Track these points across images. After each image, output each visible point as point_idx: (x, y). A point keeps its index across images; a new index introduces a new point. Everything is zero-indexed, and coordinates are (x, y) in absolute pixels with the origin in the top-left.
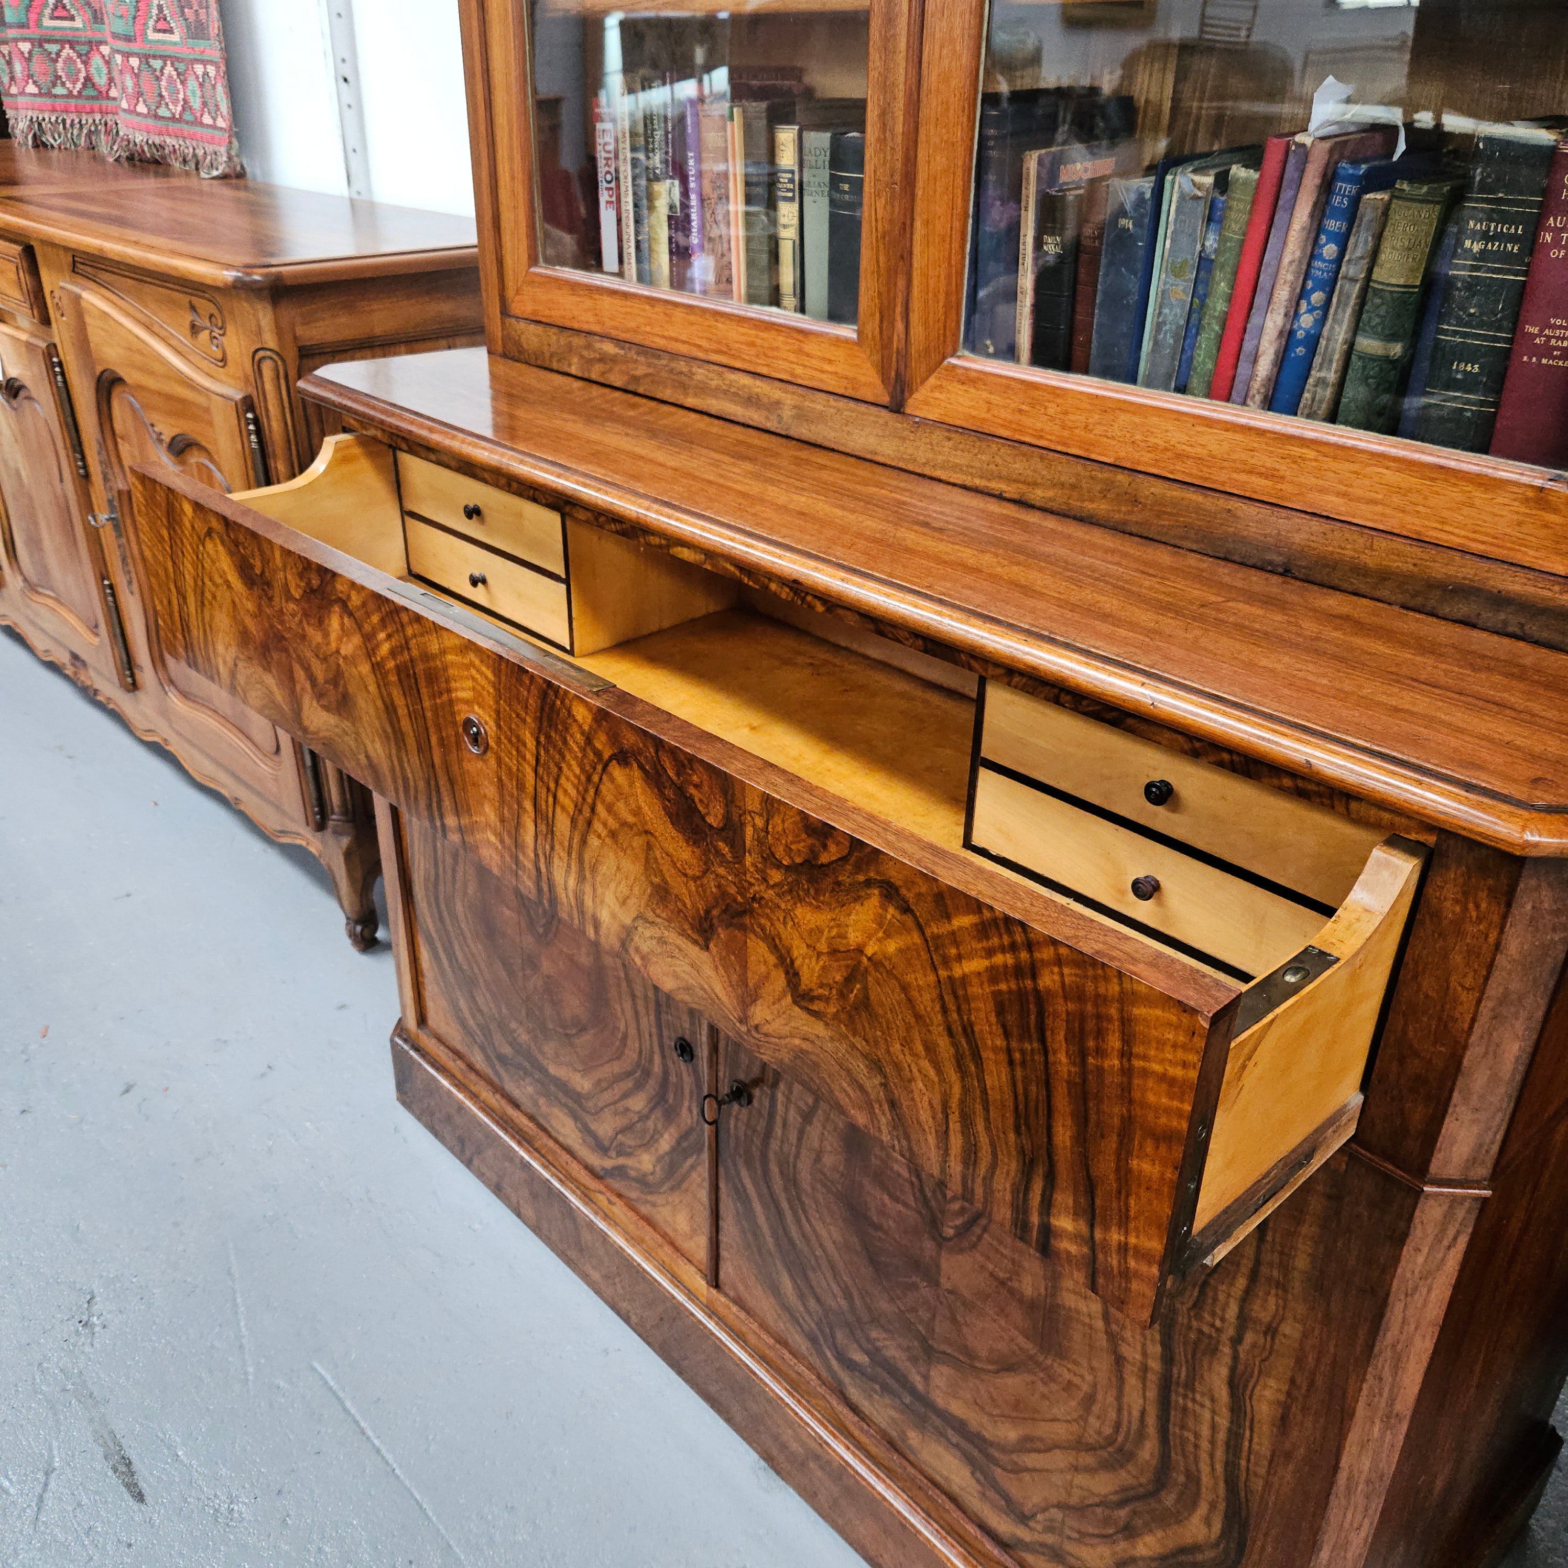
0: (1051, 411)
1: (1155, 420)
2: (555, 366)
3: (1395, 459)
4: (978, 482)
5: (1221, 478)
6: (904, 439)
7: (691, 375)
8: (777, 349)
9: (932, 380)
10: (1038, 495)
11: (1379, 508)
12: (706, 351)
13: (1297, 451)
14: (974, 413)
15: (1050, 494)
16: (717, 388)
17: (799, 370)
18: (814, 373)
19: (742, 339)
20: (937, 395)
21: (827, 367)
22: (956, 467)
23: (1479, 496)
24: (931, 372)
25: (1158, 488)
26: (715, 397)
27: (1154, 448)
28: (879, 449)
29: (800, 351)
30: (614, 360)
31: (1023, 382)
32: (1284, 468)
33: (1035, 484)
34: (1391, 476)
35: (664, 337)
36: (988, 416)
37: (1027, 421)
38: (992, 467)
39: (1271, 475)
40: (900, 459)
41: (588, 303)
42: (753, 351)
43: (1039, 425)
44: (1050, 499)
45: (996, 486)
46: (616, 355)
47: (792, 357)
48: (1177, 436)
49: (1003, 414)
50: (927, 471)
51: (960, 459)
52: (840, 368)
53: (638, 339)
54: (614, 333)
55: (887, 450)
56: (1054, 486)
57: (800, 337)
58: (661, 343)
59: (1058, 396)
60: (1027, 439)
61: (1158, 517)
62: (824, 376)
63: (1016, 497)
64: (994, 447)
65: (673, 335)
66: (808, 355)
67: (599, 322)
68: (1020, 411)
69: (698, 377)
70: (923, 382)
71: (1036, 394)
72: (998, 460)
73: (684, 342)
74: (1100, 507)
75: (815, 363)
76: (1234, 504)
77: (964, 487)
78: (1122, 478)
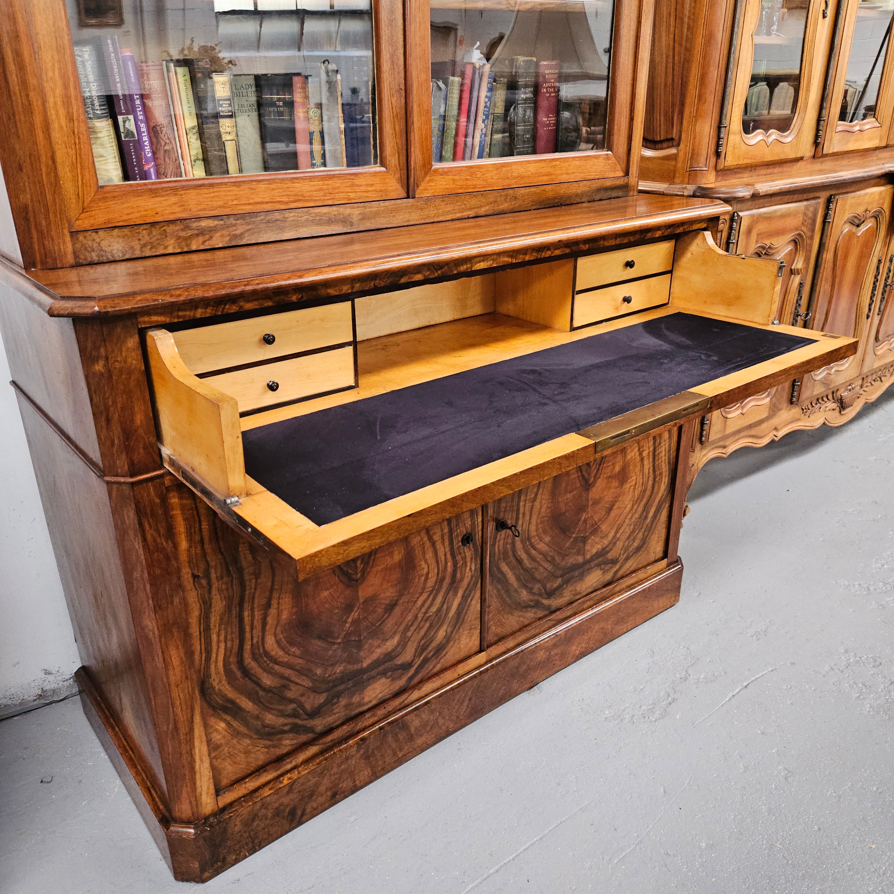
0: (478, 176)
1: (514, 167)
2: (148, 253)
3: (578, 157)
4: (459, 215)
5: (535, 181)
6: (422, 209)
7: (285, 220)
8: (338, 188)
9: (428, 178)
10: (482, 211)
11: (575, 174)
12: (286, 203)
13: (554, 163)
14: (447, 186)
15: (487, 208)
16: (307, 220)
17: (352, 195)
18: (362, 194)
19: (314, 188)
20: (431, 184)
21: (370, 189)
22: (448, 212)
23: (596, 161)
24: (426, 174)
25: (523, 191)
26: (306, 226)
27: (515, 178)
28: (411, 218)
29: (352, 185)
30: (212, 230)
31: (467, 167)
32: (551, 170)
33: (481, 206)
34: (577, 163)
35: (249, 204)
36: (454, 186)
37: (469, 183)
38: (463, 206)
39: (549, 174)
40: (421, 219)
41: (173, 199)
42: (321, 193)
43: (474, 183)
44: (488, 210)
45: (466, 214)
46: (215, 226)
47: (349, 189)
48: (521, 170)
49: (460, 183)
50: (436, 220)
51: (449, 208)
52: (378, 187)
53: (227, 211)
54: (202, 214)
55: (415, 217)
56: (488, 204)
57: (352, 177)
58: (248, 209)
59: (481, 168)
60: (470, 190)
61: (524, 202)
62: (369, 194)
63: (475, 215)
64: (463, 197)
65: (259, 200)
66: (358, 186)
67: (185, 210)
68: (467, 179)
69: (291, 219)
70: (423, 180)
71: (472, 170)
72: (465, 202)
73: (267, 203)
74: (505, 206)
75: (363, 188)
76: (544, 187)
77: (452, 220)
78: (511, 191)
